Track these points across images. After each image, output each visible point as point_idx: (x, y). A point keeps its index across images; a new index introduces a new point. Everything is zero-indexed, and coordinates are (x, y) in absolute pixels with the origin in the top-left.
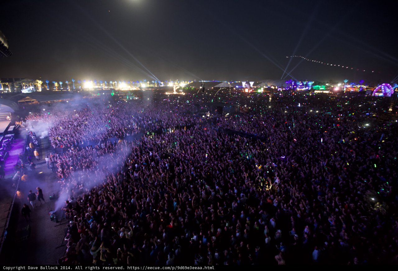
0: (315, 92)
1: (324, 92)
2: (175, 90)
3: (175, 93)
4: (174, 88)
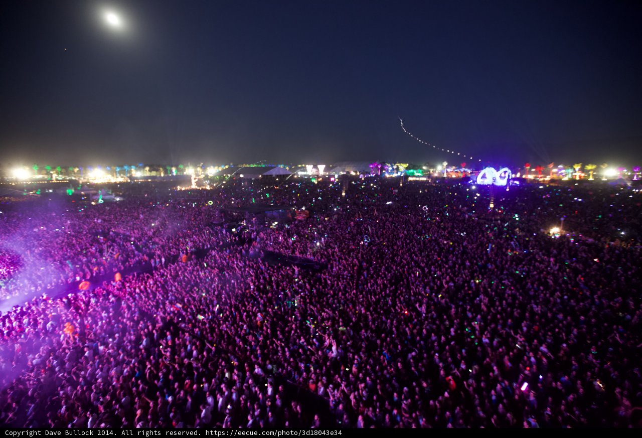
1: (422, 179)
2: (193, 182)
3: (194, 186)
4: (192, 178)
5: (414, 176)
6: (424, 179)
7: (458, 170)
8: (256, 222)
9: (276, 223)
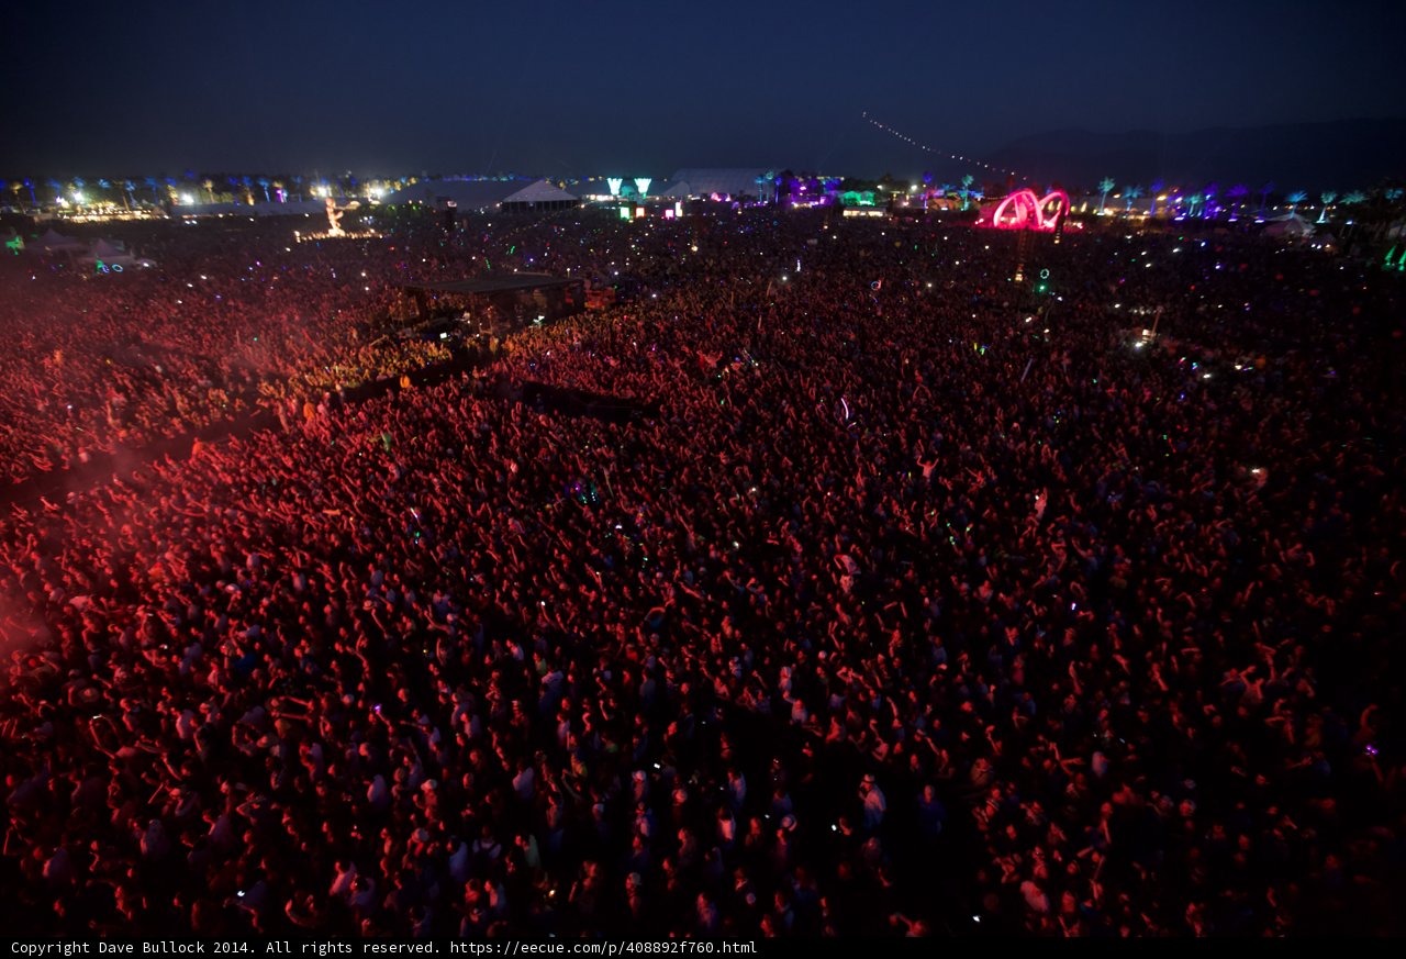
0: (846, 213)
1: (872, 214)
2: (332, 219)
3: (335, 231)
4: (329, 210)
5: (854, 206)
6: (879, 214)
7: (954, 194)
8: (493, 316)
9: (541, 318)
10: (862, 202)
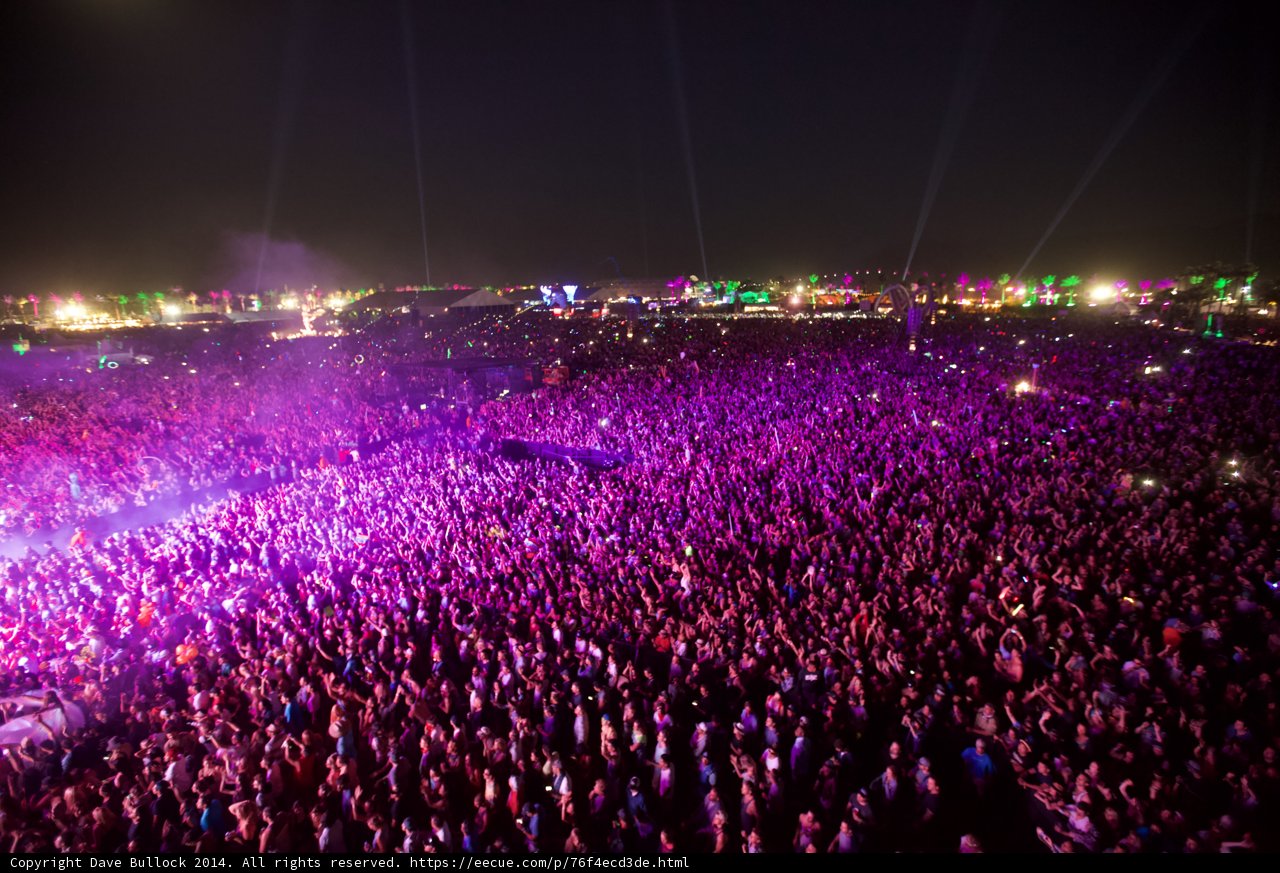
0: (747, 309)
1: (769, 308)
2: (306, 321)
3: (308, 331)
4: (304, 314)
5: (754, 304)
6: (774, 309)
10: (760, 300)
